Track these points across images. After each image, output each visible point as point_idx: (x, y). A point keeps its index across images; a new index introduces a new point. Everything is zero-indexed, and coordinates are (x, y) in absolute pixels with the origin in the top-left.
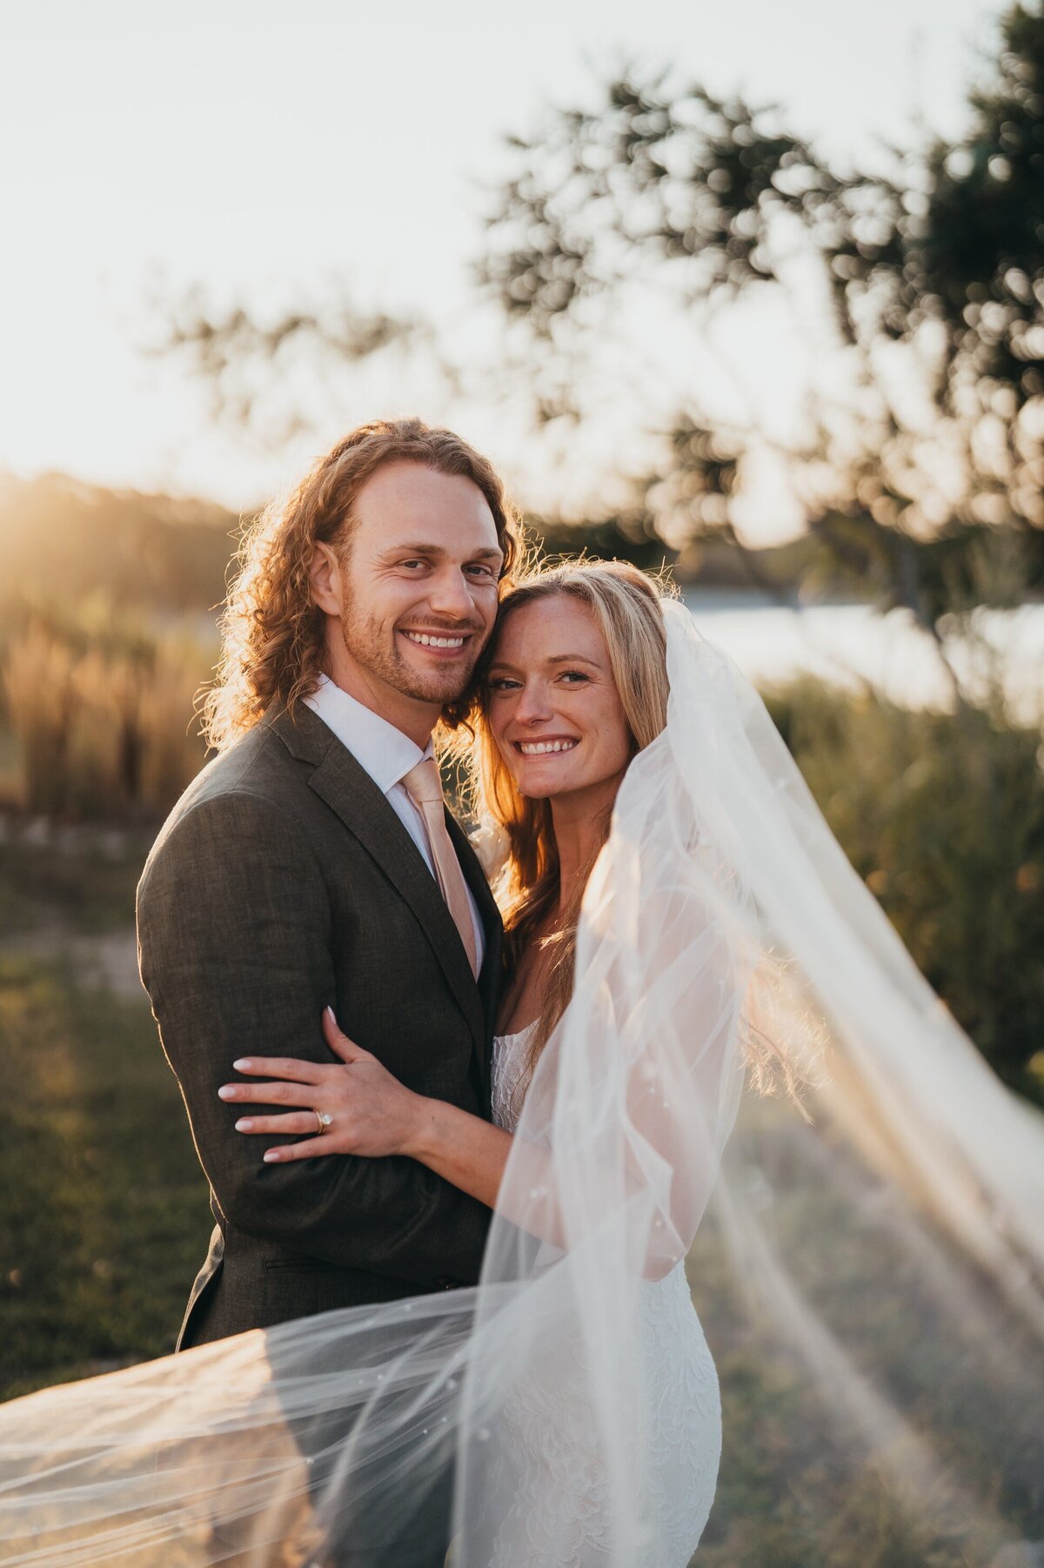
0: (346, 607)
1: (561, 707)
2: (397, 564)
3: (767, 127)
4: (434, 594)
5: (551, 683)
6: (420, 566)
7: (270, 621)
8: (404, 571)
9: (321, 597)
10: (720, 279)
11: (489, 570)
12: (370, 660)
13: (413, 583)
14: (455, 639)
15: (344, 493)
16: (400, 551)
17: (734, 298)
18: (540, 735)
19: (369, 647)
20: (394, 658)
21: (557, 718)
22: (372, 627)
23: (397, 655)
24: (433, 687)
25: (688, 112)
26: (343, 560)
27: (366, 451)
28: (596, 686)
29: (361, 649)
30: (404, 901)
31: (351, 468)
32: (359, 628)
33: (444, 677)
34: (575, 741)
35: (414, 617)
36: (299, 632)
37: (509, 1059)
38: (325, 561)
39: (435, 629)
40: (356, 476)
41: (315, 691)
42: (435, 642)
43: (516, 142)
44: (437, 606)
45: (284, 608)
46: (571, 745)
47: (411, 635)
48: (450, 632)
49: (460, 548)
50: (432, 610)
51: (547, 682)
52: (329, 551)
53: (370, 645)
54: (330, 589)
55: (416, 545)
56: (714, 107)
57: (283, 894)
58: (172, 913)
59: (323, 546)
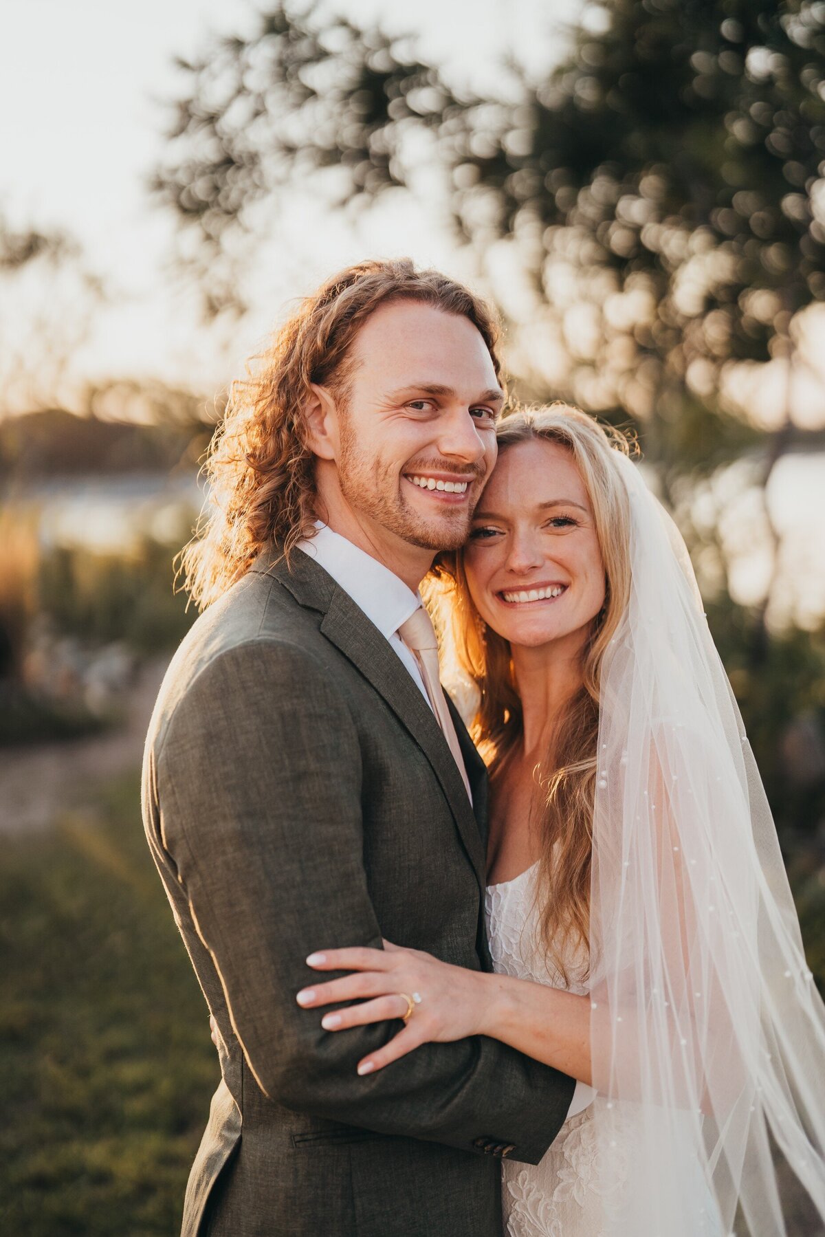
0: (344, 451)
1: (553, 553)
2: (405, 405)
3: (402, 54)
4: (441, 436)
5: (538, 529)
6: (426, 407)
7: (263, 465)
8: (412, 412)
9: (315, 440)
10: (359, 189)
11: (491, 411)
12: (372, 505)
13: (421, 424)
14: (461, 484)
15: (344, 331)
16: (409, 392)
17: (369, 206)
18: (534, 582)
19: (371, 493)
20: (398, 503)
21: (549, 563)
22: (377, 469)
23: (402, 500)
24: (441, 533)
25: (333, 40)
26: (341, 403)
27: (366, 290)
28: (583, 530)
29: (363, 493)
30: (421, 750)
31: (351, 308)
32: (361, 473)
33: (451, 523)
34: (564, 587)
35: (422, 461)
36: (295, 474)
37: (506, 908)
38: (317, 404)
39: (443, 472)
40: (357, 315)
41: (313, 536)
42: (441, 486)
43: (185, 65)
44: (447, 448)
45: (279, 451)
46: (559, 591)
47: (416, 479)
48: (459, 476)
49: (469, 391)
50: (441, 453)
51: (535, 529)
52: (324, 393)
53: (374, 489)
54: (324, 432)
55: (427, 385)
56: (357, 34)
57: (321, 744)
58: (201, 768)
59: (317, 389)
